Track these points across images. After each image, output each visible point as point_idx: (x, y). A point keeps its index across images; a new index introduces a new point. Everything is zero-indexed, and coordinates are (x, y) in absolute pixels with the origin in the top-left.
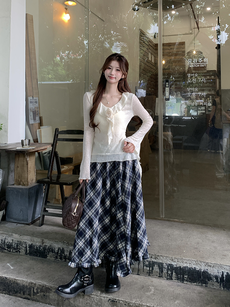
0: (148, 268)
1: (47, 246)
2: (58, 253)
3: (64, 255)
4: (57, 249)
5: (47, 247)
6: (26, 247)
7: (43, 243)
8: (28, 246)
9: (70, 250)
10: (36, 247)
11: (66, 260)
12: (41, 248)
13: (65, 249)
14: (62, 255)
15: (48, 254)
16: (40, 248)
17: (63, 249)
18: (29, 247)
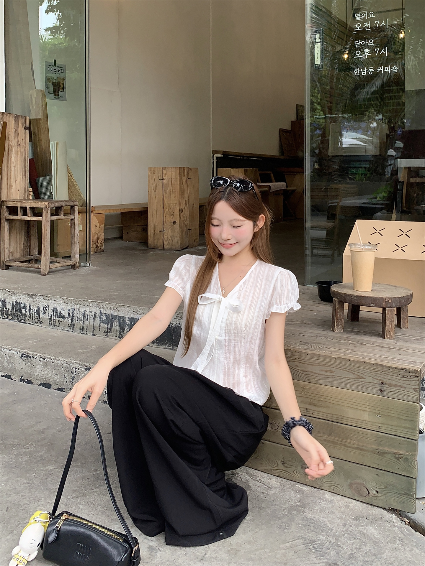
0: (106, 325)
3: (6, 309)
9: (12, 302)
13: (7, 301)
17: (5, 300)
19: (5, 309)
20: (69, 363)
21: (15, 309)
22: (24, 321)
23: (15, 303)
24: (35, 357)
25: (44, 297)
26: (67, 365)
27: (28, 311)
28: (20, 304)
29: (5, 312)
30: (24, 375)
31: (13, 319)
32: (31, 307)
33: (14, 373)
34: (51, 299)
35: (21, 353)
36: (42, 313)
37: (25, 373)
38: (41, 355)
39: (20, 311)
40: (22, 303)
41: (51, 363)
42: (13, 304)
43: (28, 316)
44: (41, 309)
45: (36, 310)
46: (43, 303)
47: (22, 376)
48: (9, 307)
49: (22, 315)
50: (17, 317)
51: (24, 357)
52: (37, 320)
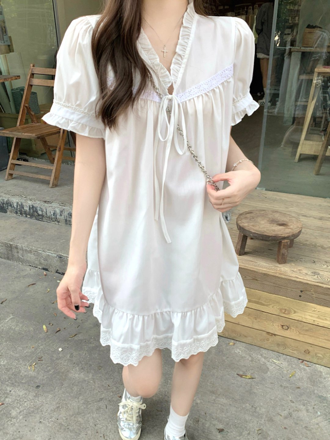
2: (17, 208)
4: (16, 204)
5: (5, 201)
9: (29, 205)
11: (26, 216)
14: (22, 210)
15: (8, 209)
17: (22, 204)
22: (41, 220)
25: (60, 204)
27: (45, 213)
28: (37, 207)
29: (23, 212)
31: (31, 217)
32: (48, 211)
33: (50, 267)
36: (58, 215)
37: (60, 268)
39: (37, 212)
43: (45, 217)
44: (58, 211)
45: (52, 213)
46: (59, 208)
48: (26, 208)
49: (39, 215)
50: (35, 216)
52: (54, 220)
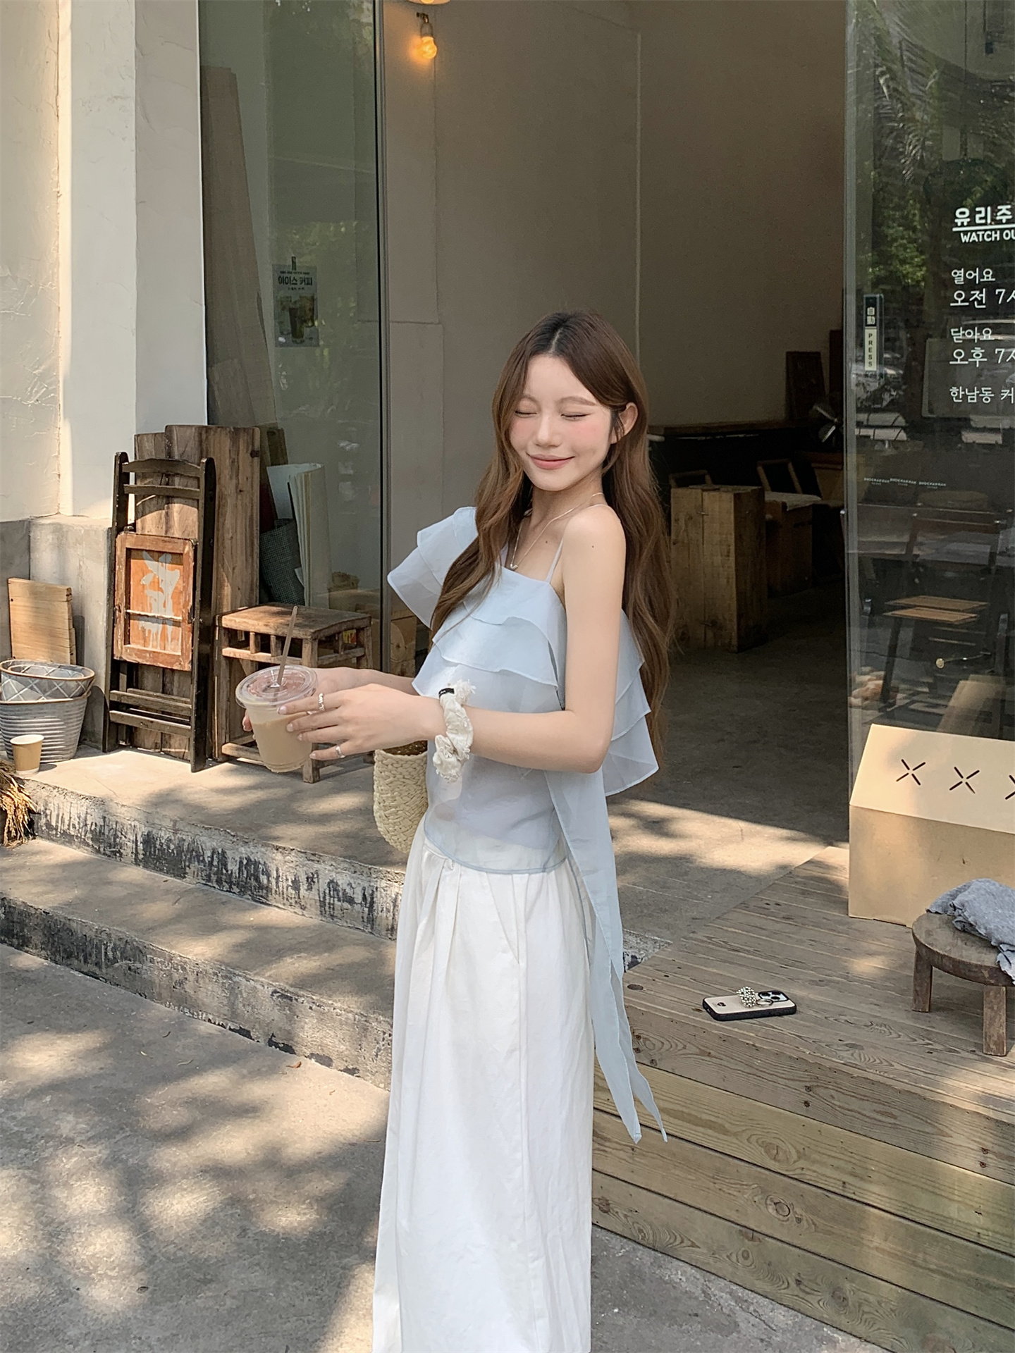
1: (184, 840)
2: (211, 863)
3: (227, 871)
4: (209, 854)
5: (186, 844)
6: (136, 841)
7: (175, 832)
8: (140, 839)
9: (240, 858)
10: (158, 842)
11: (230, 887)
12: (172, 847)
13: (229, 854)
14: (222, 873)
15: (189, 866)
16: (169, 847)
17: (224, 852)
18: (144, 842)
19: (224, 872)
20: (371, 1021)
21: (245, 873)
22: (264, 900)
23: (245, 862)
24: (301, 1000)
25: (309, 856)
26: (367, 1024)
27: (274, 881)
28: (256, 864)
29: (224, 877)
30: (277, 1032)
31: (242, 893)
32: (281, 874)
33: (257, 1026)
34: (324, 862)
35: (271, 989)
36: (304, 887)
37: (280, 1029)
38: (314, 997)
39: (257, 879)
40: (260, 863)
41: (335, 1016)
42: (241, 862)
43: (273, 891)
44: (303, 878)
45: (290, 880)
46: (305, 868)
47: (273, 1035)
48: (233, 867)
49: (261, 887)
50: (251, 890)
51: (278, 997)
52: (293, 901)
